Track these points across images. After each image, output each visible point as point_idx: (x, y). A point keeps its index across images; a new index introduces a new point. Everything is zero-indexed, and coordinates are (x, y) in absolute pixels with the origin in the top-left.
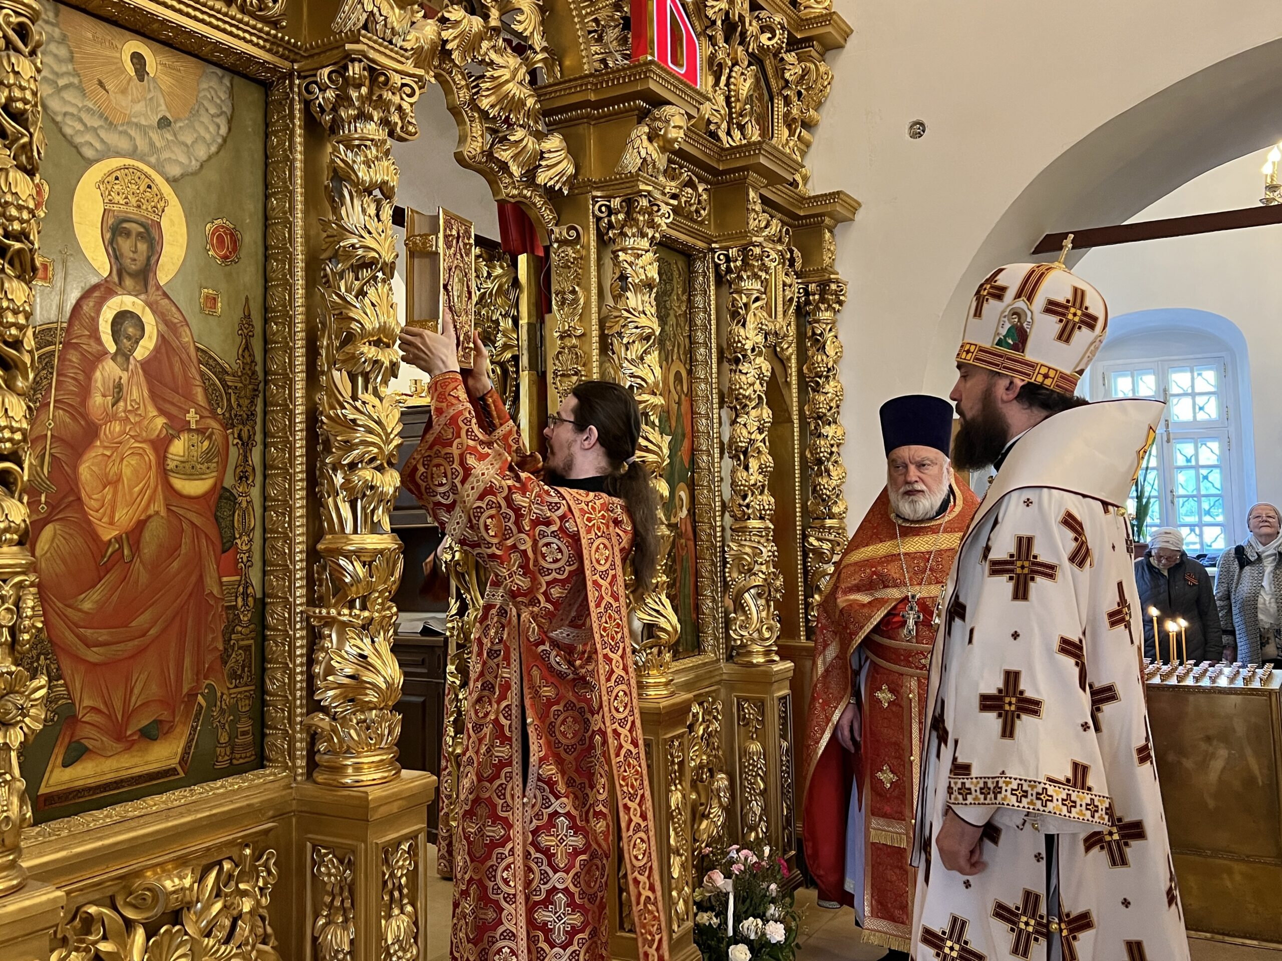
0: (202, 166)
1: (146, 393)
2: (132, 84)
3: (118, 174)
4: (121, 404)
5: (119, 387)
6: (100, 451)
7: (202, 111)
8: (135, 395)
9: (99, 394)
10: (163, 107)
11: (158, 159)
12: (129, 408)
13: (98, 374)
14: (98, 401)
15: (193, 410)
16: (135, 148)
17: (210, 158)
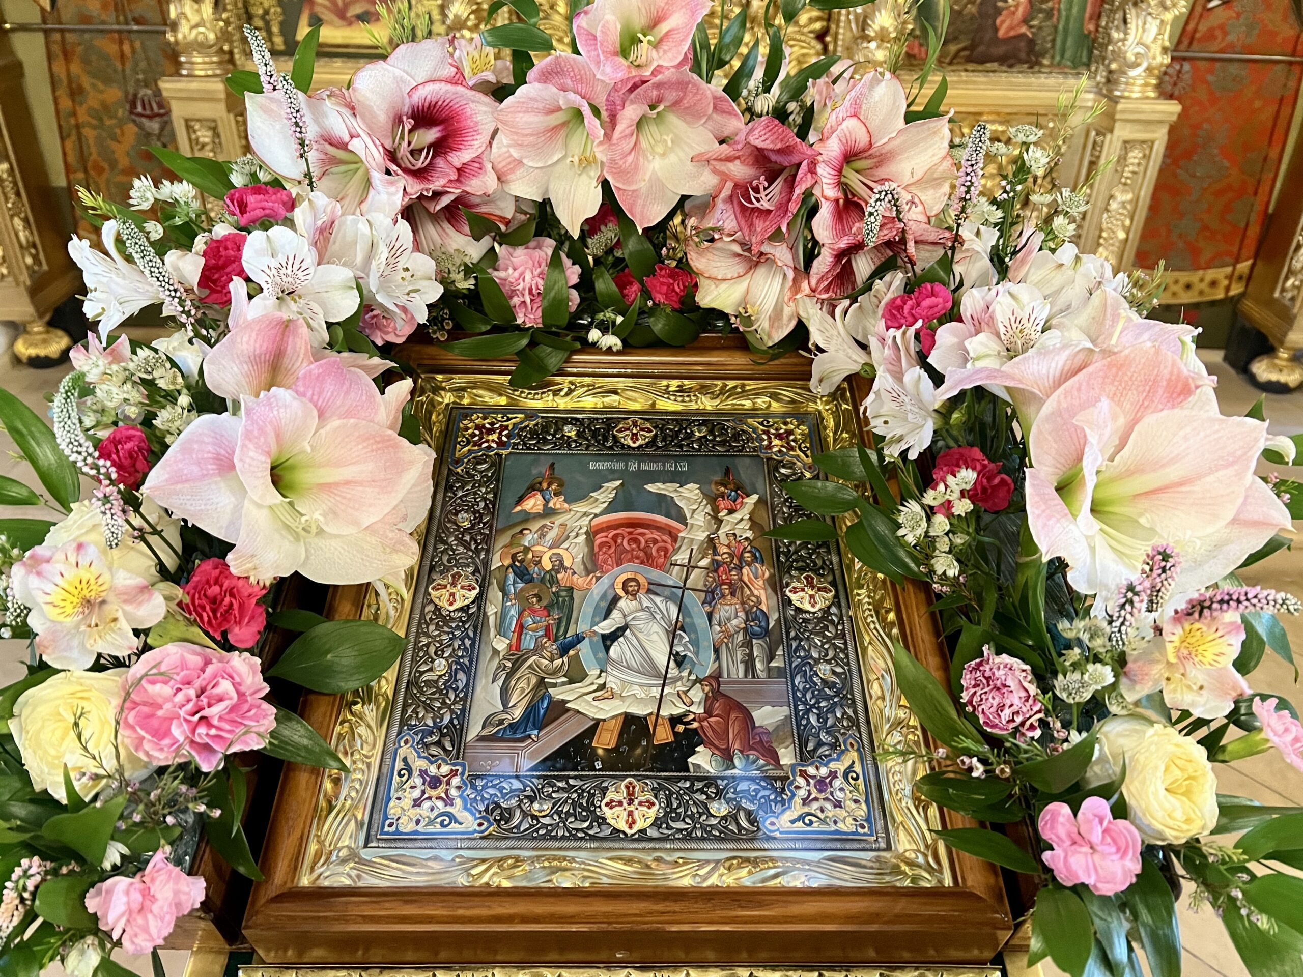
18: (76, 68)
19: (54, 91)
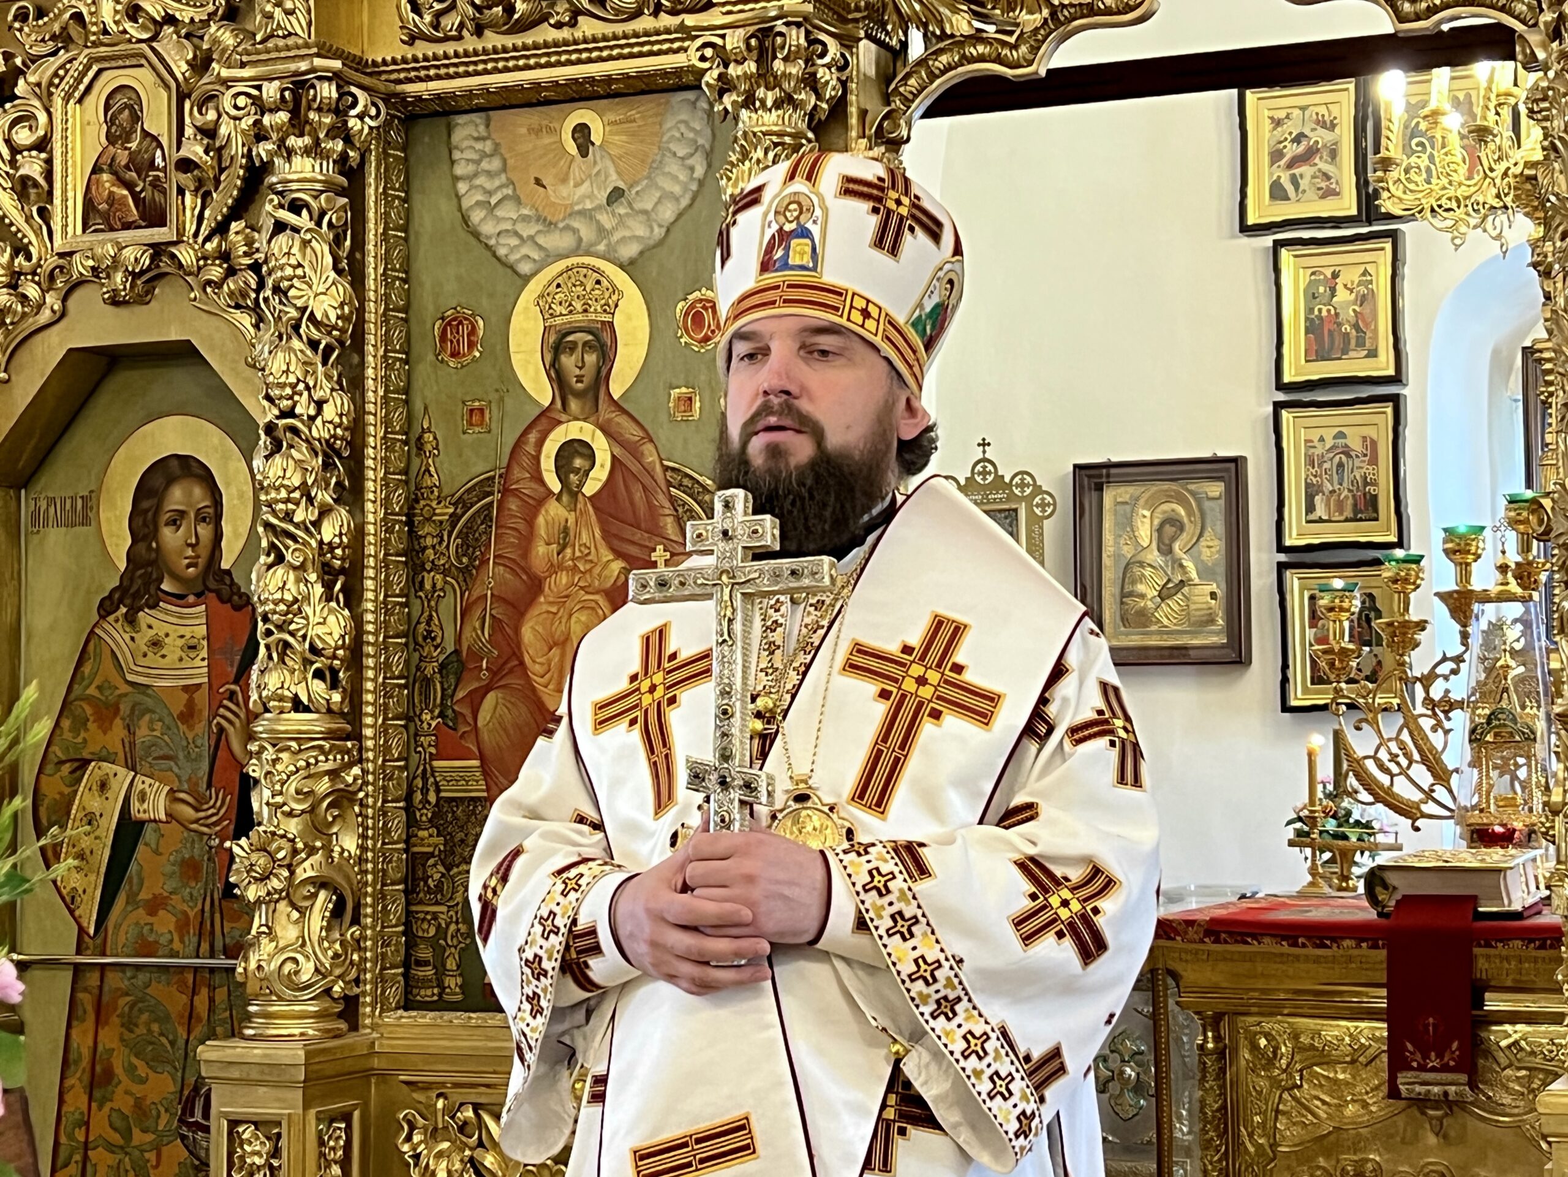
0: (668, 230)
1: (598, 533)
2: (574, 166)
3: (560, 280)
4: (569, 551)
5: (566, 530)
6: (545, 607)
7: (669, 159)
8: (585, 538)
9: (542, 543)
10: (614, 176)
11: (608, 245)
12: (578, 554)
13: (541, 520)
14: (541, 550)
15: (660, 547)
16: (580, 240)
17: (680, 215)
18: (109, 1038)
19: (63, 1078)
